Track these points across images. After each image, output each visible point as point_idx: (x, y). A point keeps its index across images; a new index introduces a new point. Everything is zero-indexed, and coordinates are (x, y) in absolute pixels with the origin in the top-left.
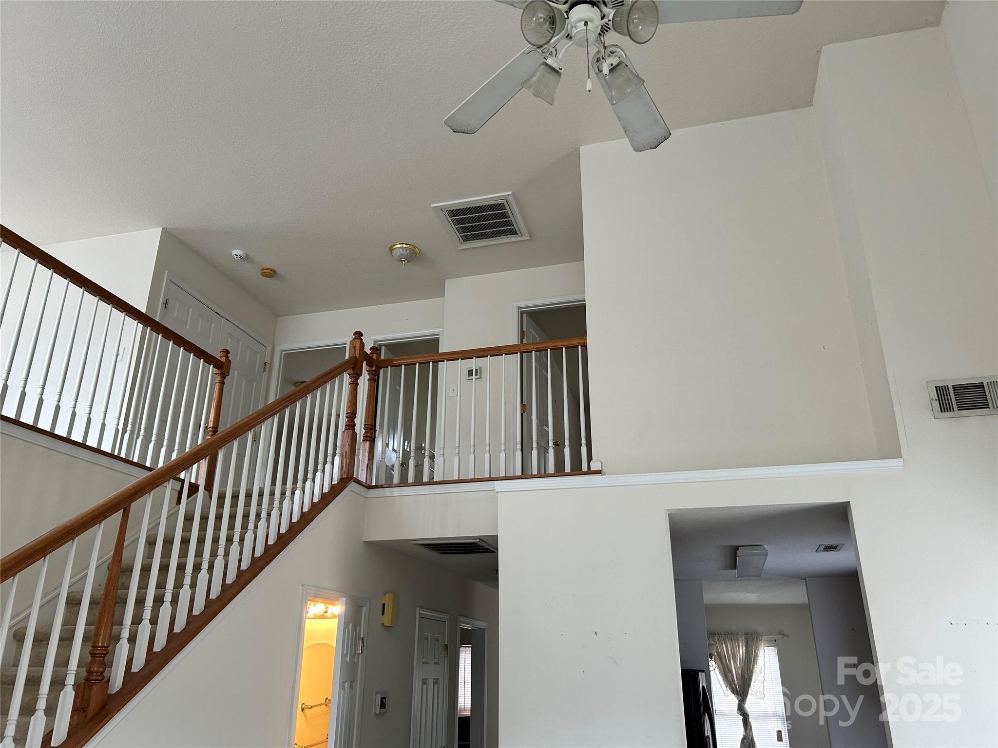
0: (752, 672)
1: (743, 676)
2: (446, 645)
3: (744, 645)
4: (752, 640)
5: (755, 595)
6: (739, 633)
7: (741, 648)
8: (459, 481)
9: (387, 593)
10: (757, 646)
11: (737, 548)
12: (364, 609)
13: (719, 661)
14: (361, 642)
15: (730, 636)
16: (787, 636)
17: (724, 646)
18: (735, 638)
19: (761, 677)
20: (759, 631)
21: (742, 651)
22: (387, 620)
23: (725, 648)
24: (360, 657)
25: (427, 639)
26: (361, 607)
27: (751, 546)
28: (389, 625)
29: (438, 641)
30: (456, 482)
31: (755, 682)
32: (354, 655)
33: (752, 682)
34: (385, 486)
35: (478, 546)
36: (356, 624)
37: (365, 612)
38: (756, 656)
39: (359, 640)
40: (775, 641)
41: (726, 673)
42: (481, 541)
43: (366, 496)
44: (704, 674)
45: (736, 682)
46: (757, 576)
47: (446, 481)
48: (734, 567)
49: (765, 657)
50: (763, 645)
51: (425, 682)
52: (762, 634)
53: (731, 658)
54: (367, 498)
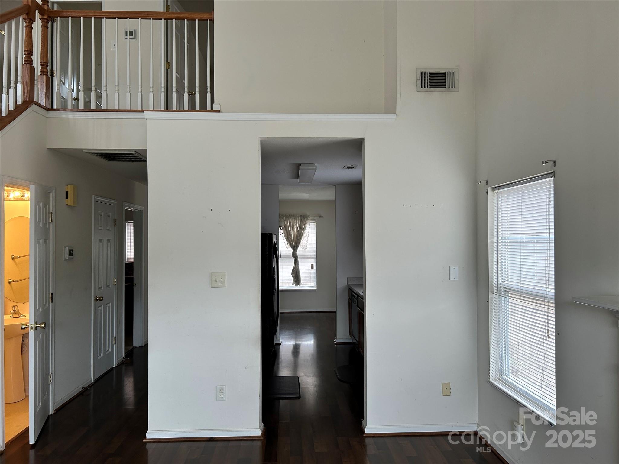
0: (302, 236)
1: (297, 237)
2: (115, 219)
3: (299, 222)
4: (303, 219)
5: (308, 194)
6: (297, 216)
7: (297, 223)
8: (119, 111)
9: (69, 185)
10: (306, 223)
11: (300, 165)
12: (51, 194)
13: (285, 230)
14: (51, 215)
15: (292, 217)
16: (322, 217)
17: (288, 222)
18: (295, 218)
19: (306, 238)
20: (308, 215)
21: (297, 225)
22: (70, 201)
23: (289, 223)
24: (51, 225)
25: (101, 215)
26: (50, 193)
27: (308, 164)
28: (72, 205)
29: (109, 216)
30: (116, 111)
31: (303, 241)
32: (46, 223)
33: (302, 240)
34: (61, 110)
35: (134, 157)
36: (46, 204)
37: (53, 196)
38: (305, 227)
39: (49, 213)
40: (316, 219)
41: (288, 236)
42: (136, 153)
43: (46, 116)
44: (275, 235)
45: (293, 241)
46: (310, 183)
47: (109, 110)
48: (297, 177)
49: (309, 228)
50: (309, 222)
51: (100, 241)
52: (309, 216)
53: (292, 229)
54: (47, 117)
